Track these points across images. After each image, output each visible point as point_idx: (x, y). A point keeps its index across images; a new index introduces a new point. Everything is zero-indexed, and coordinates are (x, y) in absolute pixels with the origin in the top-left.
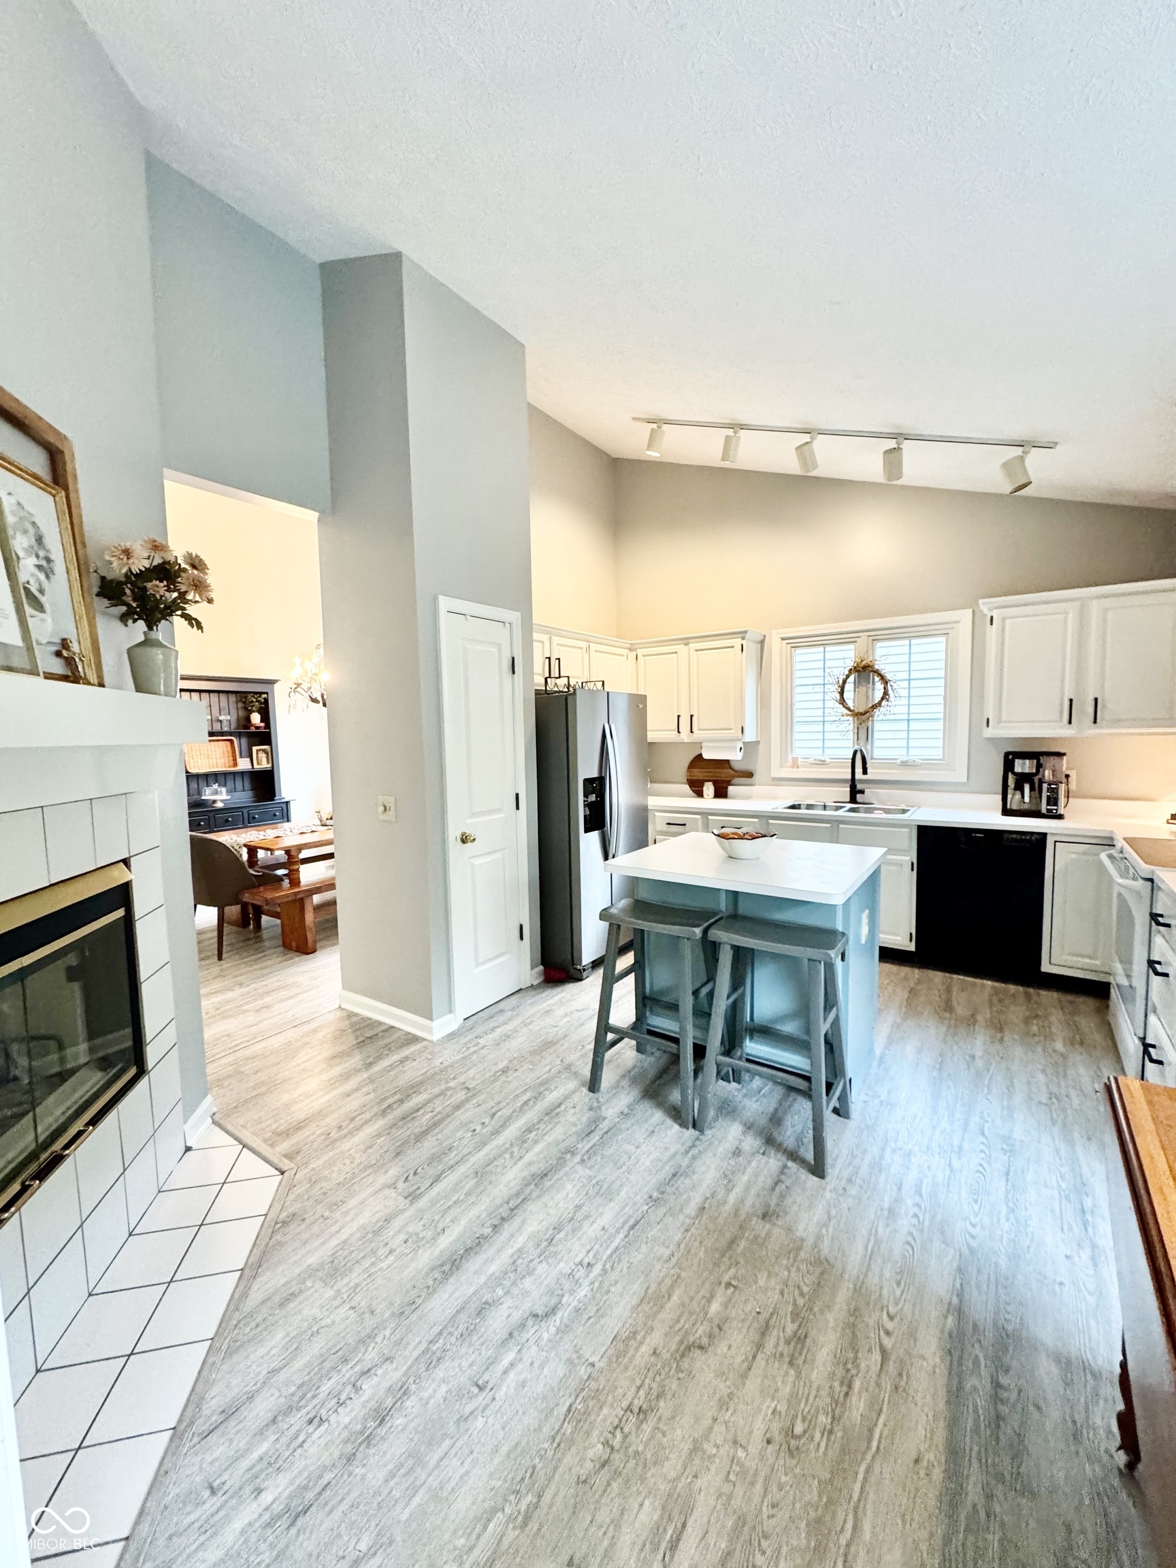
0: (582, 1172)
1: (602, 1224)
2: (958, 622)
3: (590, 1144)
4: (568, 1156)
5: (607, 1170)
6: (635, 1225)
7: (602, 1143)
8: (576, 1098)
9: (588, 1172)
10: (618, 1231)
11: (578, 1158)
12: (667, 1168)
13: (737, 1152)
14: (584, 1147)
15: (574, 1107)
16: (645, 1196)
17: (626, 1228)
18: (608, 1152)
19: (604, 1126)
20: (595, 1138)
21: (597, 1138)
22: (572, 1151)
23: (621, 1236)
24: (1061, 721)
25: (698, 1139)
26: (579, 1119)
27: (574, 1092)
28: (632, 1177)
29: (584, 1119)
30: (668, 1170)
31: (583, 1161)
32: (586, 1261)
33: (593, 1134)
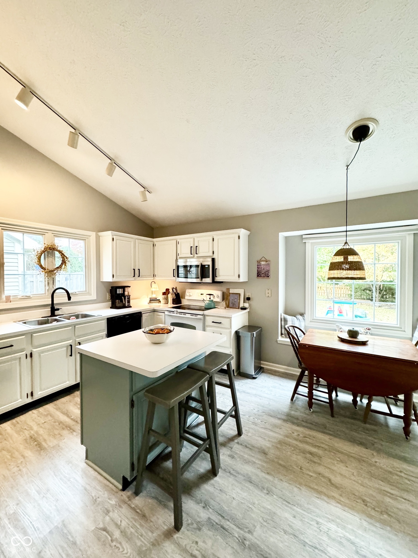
0: (258, 531)
1: (292, 518)
2: (90, 236)
3: (235, 527)
4: (247, 543)
5: (253, 516)
6: (287, 502)
7: (233, 519)
8: (184, 542)
9: (258, 527)
10: (293, 510)
11: (248, 536)
12: (246, 485)
13: (232, 457)
14: (236, 532)
15: (197, 543)
16: (268, 496)
17: (290, 505)
18: (239, 515)
19: (215, 518)
20: (228, 524)
21: (228, 523)
22: (242, 542)
23: (295, 508)
24: (131, 276)
25: (225, 470)
26: (210, 538)
27: (178, 545)
28: (257, 502)
29: (210, 533)
30: (248, 485)
31: (250, 532)
32: (316, 525)
33: (225, 526)
